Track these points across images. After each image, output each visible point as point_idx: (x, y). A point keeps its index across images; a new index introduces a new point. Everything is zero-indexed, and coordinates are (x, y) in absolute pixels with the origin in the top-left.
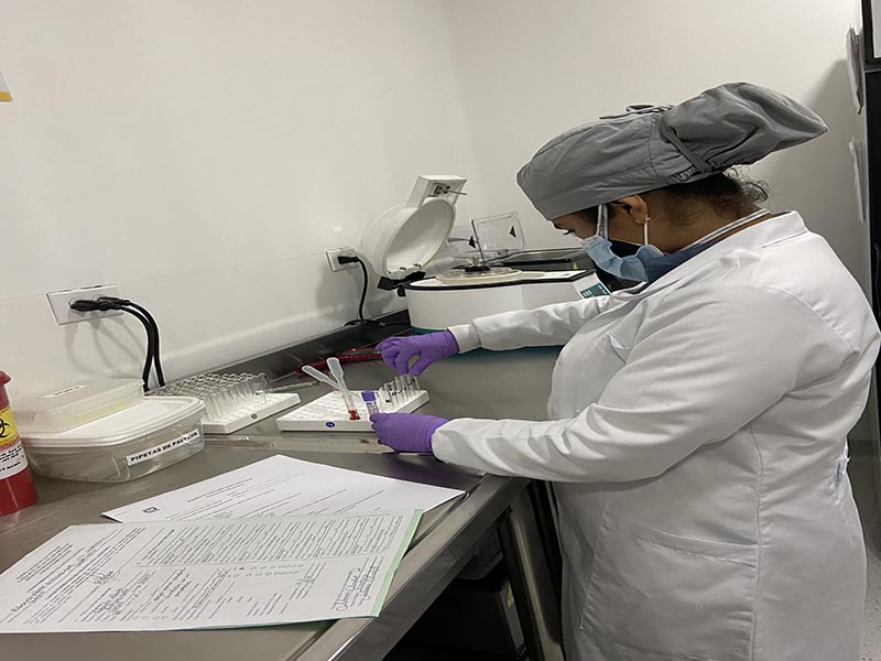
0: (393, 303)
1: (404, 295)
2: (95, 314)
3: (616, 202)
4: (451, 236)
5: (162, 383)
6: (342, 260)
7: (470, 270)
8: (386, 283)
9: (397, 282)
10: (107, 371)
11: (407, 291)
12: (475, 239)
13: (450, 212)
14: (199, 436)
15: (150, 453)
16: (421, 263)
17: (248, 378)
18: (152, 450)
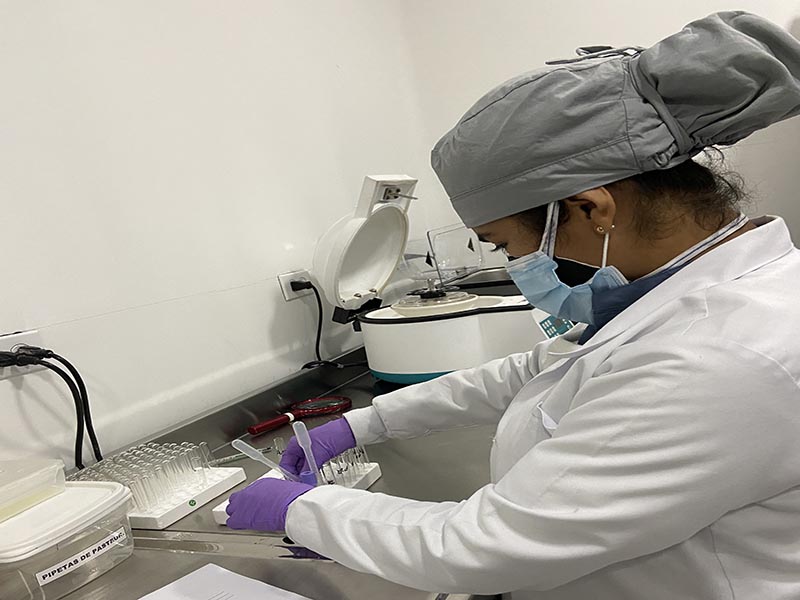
0: (349, 339)
1: (360, 330)
2: (17, 370)
3: (573, 199)
4: (406, 252)
5: (99, 457)
6: (296, 286)
7: (428, 296)
8: (342, 315)
9: (352, 312)
10: (35, 444)
11: (362, 324)
12: (431, 255)
13: (400, 221)
14: (125, 536)
15: (65, 567)
16: (377, 288)
17: (189, 448)
18: (67, 562)
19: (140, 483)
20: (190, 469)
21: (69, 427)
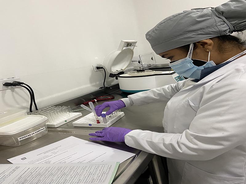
0: (114, 81)
1: (118, 79)
2: (12, 87)
4: (132, 60)
5: (37, 109)
6: (98, 68)
7: (139, 71)
8: (112, 75)
9: (115, 75)
10: (18, 106)
12: (140, 61)
13: (132, 52)
14: (45, 129)
15: (27, 136)
16: (123, 69)
17: (64, 108)
18: (27, 135)
19: (50, 116)
20: (65, 113)
21: (28, 102)
